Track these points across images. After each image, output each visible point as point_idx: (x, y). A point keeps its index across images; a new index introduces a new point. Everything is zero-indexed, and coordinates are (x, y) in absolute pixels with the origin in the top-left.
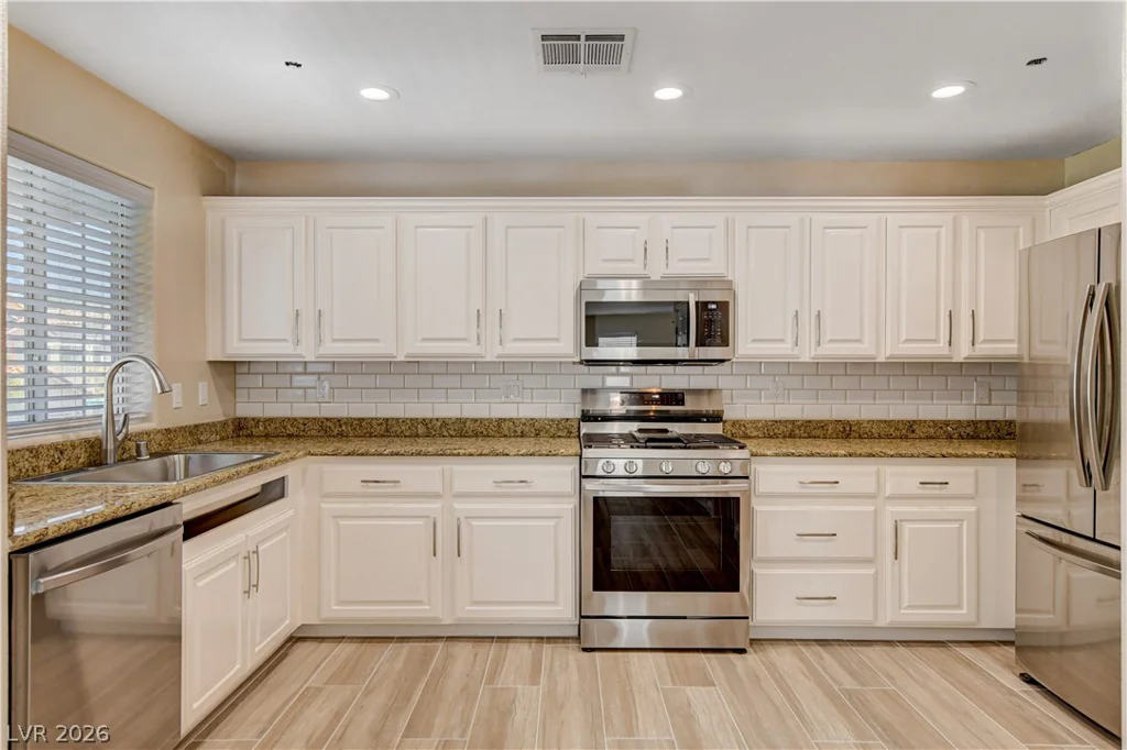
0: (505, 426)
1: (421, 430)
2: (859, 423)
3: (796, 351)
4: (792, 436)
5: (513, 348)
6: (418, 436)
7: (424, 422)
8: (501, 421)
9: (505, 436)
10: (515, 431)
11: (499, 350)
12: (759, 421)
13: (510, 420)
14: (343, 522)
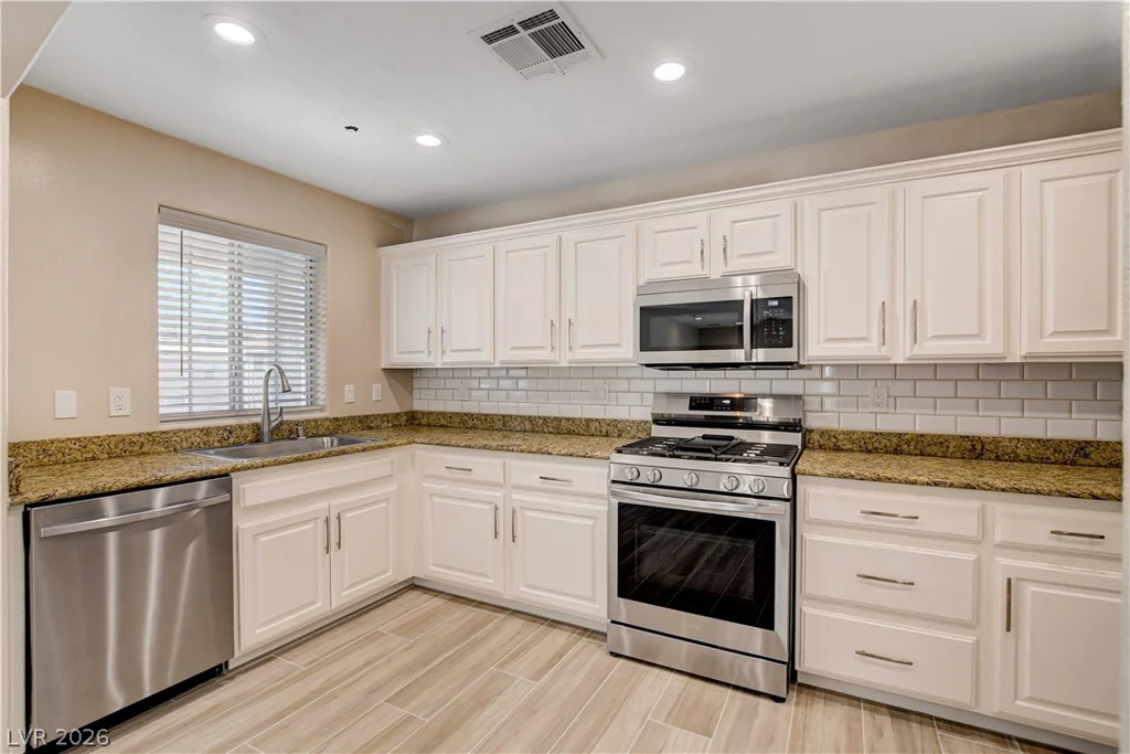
0: (593, 426)
1: (528, 426)
2: (996, 441)
3: (884, 351)
4: (897, 451)
5: (582, 355)
6: (525, 431)
7: (530, 419)
8: (589, 421)
9: (593, 435)
10: (601, 431)
11: (569, 356)
12: (853, 432)
13: (597, 420)
14: (436, 499)
